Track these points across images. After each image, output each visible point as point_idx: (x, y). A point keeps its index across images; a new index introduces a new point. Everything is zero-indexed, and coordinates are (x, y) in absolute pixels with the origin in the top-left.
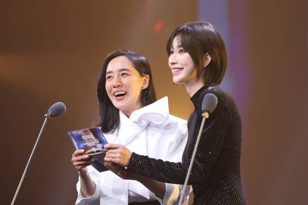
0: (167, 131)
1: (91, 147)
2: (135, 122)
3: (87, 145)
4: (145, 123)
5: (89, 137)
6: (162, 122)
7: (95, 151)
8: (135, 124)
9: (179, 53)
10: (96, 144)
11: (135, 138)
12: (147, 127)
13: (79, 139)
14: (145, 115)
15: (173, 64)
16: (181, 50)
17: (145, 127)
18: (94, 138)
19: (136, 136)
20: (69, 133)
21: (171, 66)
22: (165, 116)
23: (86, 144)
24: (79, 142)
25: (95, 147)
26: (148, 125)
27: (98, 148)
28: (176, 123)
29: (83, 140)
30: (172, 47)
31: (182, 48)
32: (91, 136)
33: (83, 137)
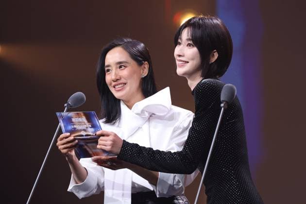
0: (170, 122)
1: (81, 131)
2: (137, 114)
3: (75, 128)
4: (147, 115)
5: (80, 120)
6: (165, 113)
7: (84, 135)
8: (136, 115)
9: (187, 46)
10: (87, 128)
11: (137, 130)
12: (149, 118)
13: (69, 120)
14: (148, 106)
15: (180, 56)
16: (189, 44)
17: (147, 118)
18: (86, 121)
19: (139, 128)
20: (58, 114)
21: (177, 58)
22: (168, 107)
23: (75, 126)
24: (67, 124)
25: (85, 130)
26: (151, 116)
27: (89, 132)
28: (179, 114)
29: (72, 122)
30: (181, 39)
31: (191, 42)
32: (84, 119)
33: (73, 120)
